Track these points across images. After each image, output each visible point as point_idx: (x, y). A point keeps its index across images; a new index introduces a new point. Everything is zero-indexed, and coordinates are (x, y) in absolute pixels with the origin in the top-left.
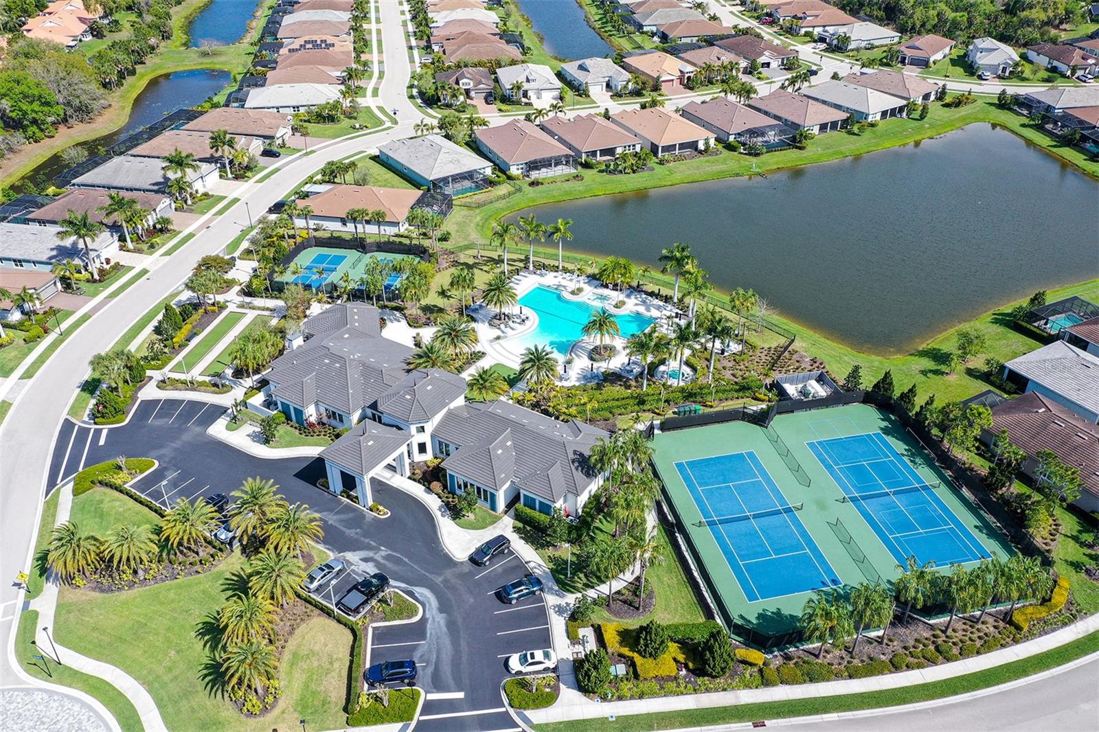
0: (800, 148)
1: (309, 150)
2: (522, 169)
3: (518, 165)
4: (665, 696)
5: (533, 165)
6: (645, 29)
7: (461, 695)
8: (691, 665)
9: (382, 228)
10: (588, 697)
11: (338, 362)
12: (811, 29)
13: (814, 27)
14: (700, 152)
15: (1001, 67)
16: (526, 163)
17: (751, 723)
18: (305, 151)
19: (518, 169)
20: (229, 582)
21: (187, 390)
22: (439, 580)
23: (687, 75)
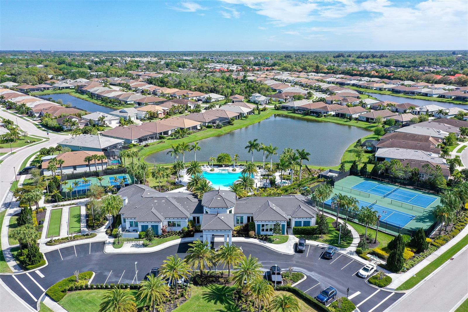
0: (232, 125)
1: (12, 152)
2: (136, 141)
3: (135, 140)
4: (418, 263)
5: (141, 140)
6: (128, 103)
7: (358, 293)
8: (415, 250)
9: (97, 167)
10: (399, 273)
11: (163, 200)
12: (192, 98)
13: (193, 97)
14: (199, 130)
15: (265, 101)
16: (138, 139)
17: (449, 260)
18: (11, 152)
19: (135, 142)
20: (206, 298)
21: (68, 242)
22: (294, 263)
23: (166, 111)
